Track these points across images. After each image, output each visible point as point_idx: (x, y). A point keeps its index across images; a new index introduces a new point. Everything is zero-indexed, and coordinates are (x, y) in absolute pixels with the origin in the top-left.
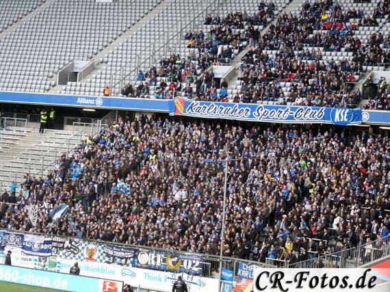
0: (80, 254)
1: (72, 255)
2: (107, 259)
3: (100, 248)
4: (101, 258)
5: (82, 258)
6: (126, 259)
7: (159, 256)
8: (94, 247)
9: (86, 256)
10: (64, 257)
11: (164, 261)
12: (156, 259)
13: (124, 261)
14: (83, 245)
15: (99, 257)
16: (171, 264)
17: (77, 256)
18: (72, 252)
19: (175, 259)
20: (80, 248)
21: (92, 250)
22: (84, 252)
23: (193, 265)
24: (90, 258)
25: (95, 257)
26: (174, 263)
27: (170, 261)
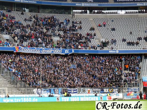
0: (86, 92)
1: (84, 93)
2: (93, 92)
3: (91, 89)
4: (92, 92)
5: (86, 93)
6: (99, 91)
7: (107, 89)
8: (89, 89)
9: (88, 92)
10: (81, 93)
11: (109, 90)
12: (106, 90)
13: (98, 92)
14: (86, 89)
15: (91, 92)
16: (110, 91)
17: (85, 93)
18: (84, 92)
19: (111, 90)
20: (86, 90)
21: (89, 90)
22: (87, 91)
23: (116, 90)
24: (89, 93)
25: (90, 92)
26: (111, 91)
27: (110, 90)
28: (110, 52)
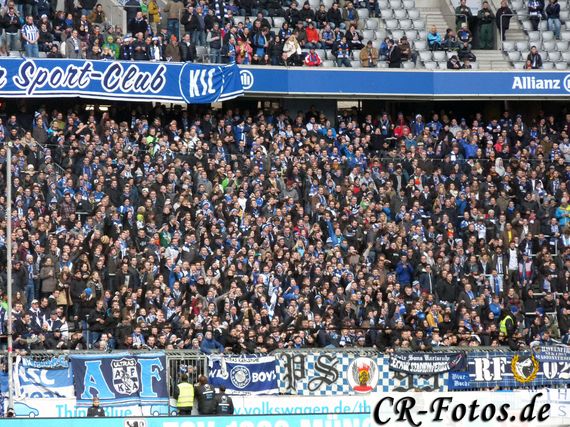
0: (340, 381)
1: (324, 386)
2: (397, 383)
3: (380, 361)
4: (386, 382)
5: (346, 388)
6: (436, 375)
7: (496, 361)
8: (367, 361)
9: (354, 383)
10: (306, 392)
11: (508, 368)
12: (491, 369)
13: (431, 381)
14: (345, 361)
15: (380, 382)
16: (520, 373)
17: (334, 387)
18: (324, 380)
19: (528, 363)
20: (339, 368)
21: (366, 369)
22: (349, 375)
24: (363, 386)
25: (372, 383)
26: (526, 371)
27: (519, 368)
28: (517, 83)
